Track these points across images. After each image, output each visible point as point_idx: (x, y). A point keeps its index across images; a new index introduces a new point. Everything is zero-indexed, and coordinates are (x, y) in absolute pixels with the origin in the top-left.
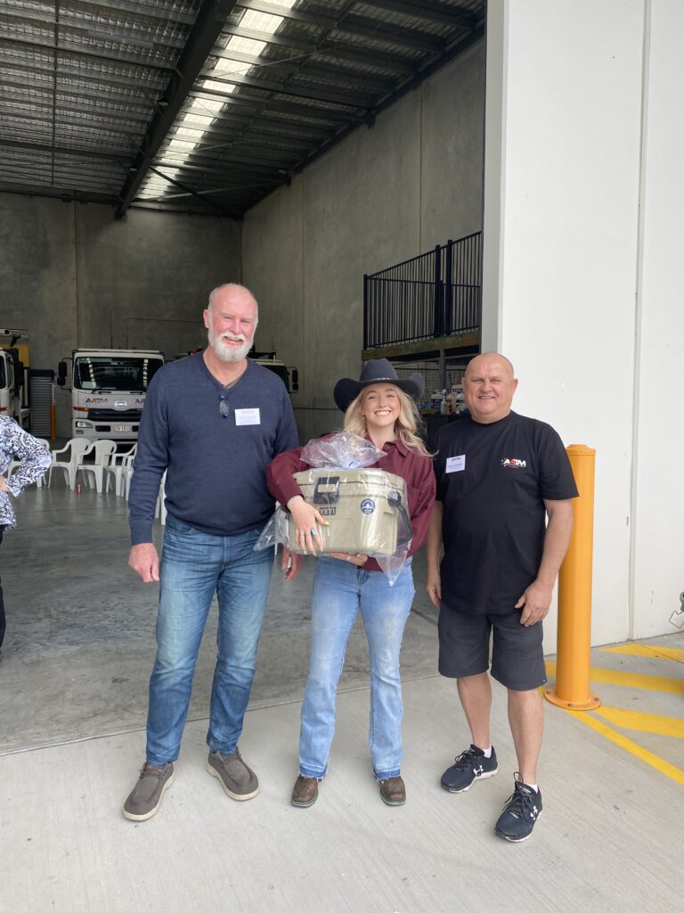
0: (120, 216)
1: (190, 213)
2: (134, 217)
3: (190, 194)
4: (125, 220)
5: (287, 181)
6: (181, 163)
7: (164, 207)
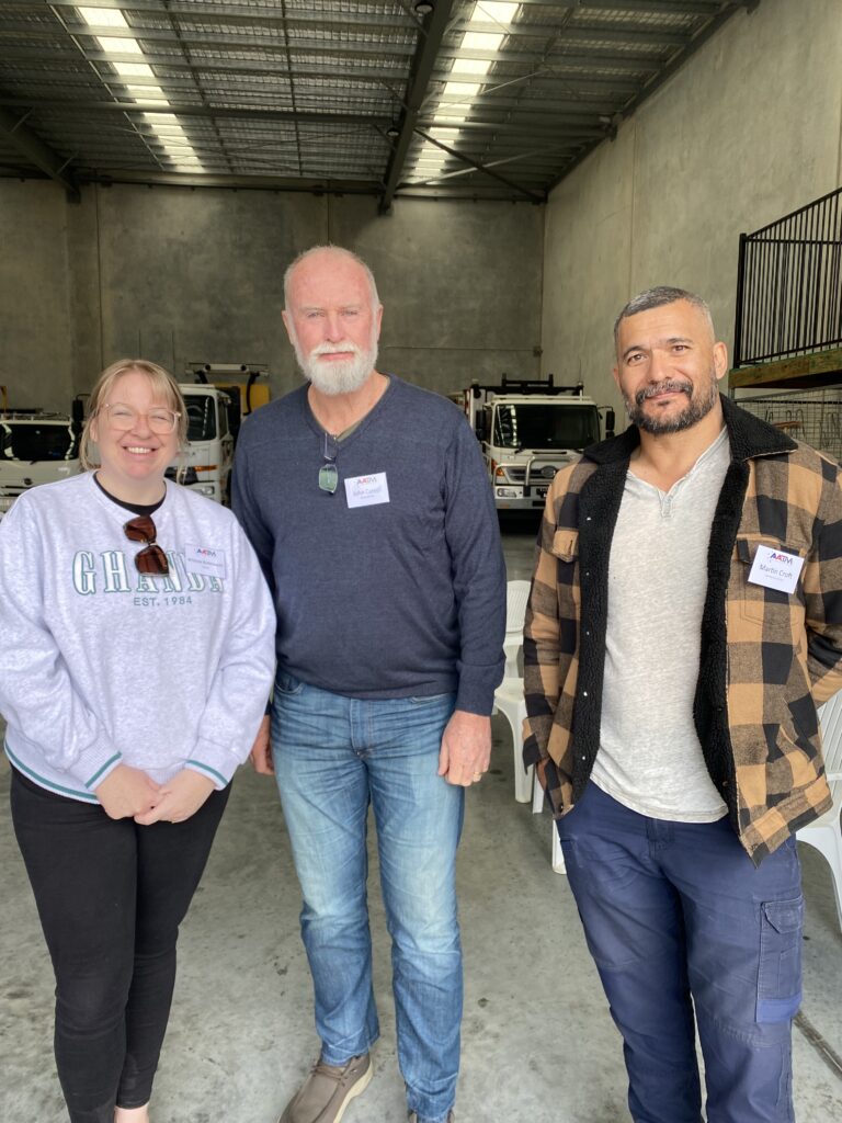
0: (384, 209)
1: (475, 199)
2: (401, 209)
3: (474, 169)
4: (390, 215)
5: (611, 132)
6: (461, 120)
7: (440, 193)
